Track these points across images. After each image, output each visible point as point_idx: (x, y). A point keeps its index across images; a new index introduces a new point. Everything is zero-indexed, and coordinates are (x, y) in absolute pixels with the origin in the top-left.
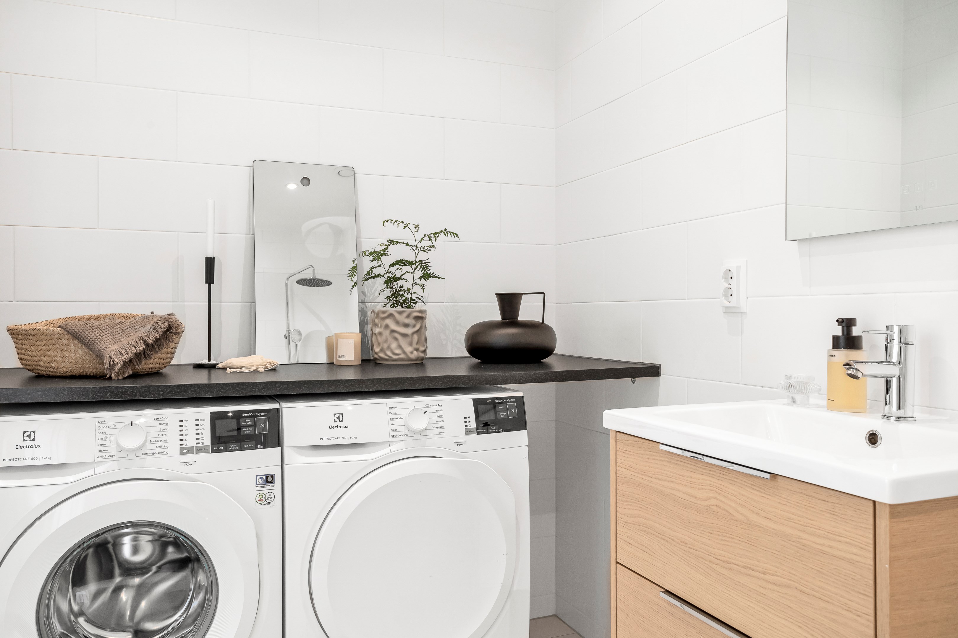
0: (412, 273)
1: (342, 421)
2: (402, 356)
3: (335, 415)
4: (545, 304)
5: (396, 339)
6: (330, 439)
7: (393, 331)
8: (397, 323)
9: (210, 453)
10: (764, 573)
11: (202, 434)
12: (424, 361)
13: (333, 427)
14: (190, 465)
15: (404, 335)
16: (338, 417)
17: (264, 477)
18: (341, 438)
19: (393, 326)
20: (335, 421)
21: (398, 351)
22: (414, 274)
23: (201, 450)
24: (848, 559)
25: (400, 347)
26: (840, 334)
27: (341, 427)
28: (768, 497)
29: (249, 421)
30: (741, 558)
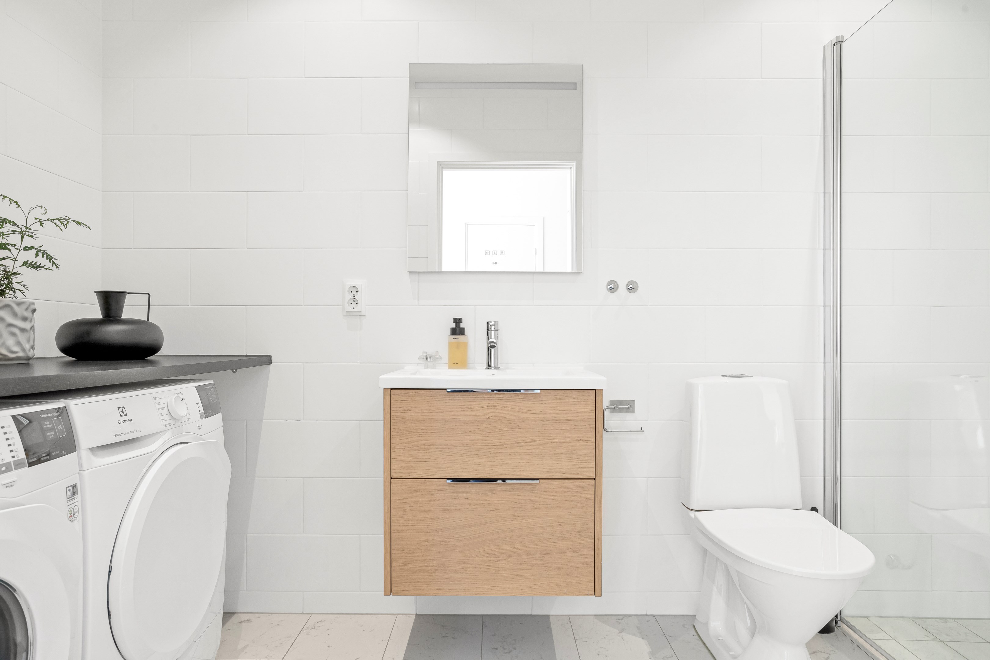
0: (12, 260)
1: (126, 415)
2: (21, 354)
3: (119, 408)
4: (150, 306)
5: (13, 334)
6: (121, 434)
7: (10, 325)
8: (15, 315)
9: (28, 467)
10: (531, 442)
11: (14, 444)
12: (31, 362)
13: (121, 422)
14: (12, 486)
15: (23, 330)
16: (122, 410)
17: (71, 488)
18: (130, 432)
19: (10, 319)
20: (121, 416)
21: (16, 349)
22: (15, 260)
23: (18, 465)
24: (582, 419)
25: (19, 344)
26: (454, 327)
27: (127, 421)
28: (534, 402)
29: (48, 423)
30: (514, 439)
